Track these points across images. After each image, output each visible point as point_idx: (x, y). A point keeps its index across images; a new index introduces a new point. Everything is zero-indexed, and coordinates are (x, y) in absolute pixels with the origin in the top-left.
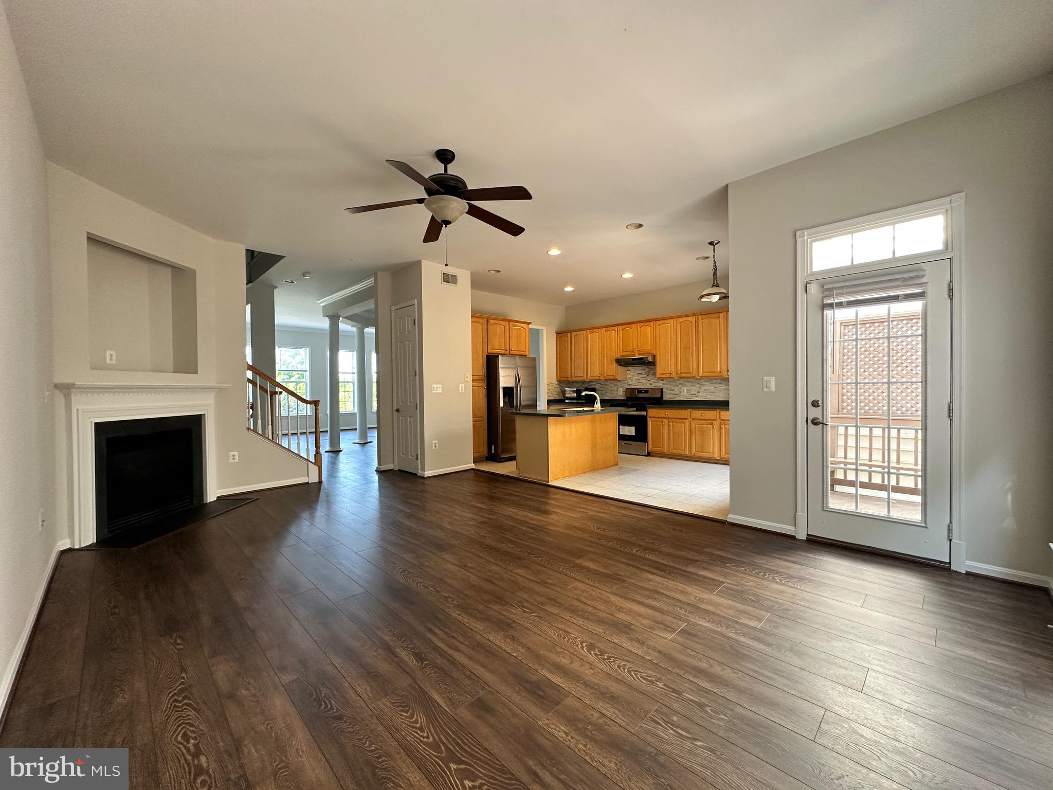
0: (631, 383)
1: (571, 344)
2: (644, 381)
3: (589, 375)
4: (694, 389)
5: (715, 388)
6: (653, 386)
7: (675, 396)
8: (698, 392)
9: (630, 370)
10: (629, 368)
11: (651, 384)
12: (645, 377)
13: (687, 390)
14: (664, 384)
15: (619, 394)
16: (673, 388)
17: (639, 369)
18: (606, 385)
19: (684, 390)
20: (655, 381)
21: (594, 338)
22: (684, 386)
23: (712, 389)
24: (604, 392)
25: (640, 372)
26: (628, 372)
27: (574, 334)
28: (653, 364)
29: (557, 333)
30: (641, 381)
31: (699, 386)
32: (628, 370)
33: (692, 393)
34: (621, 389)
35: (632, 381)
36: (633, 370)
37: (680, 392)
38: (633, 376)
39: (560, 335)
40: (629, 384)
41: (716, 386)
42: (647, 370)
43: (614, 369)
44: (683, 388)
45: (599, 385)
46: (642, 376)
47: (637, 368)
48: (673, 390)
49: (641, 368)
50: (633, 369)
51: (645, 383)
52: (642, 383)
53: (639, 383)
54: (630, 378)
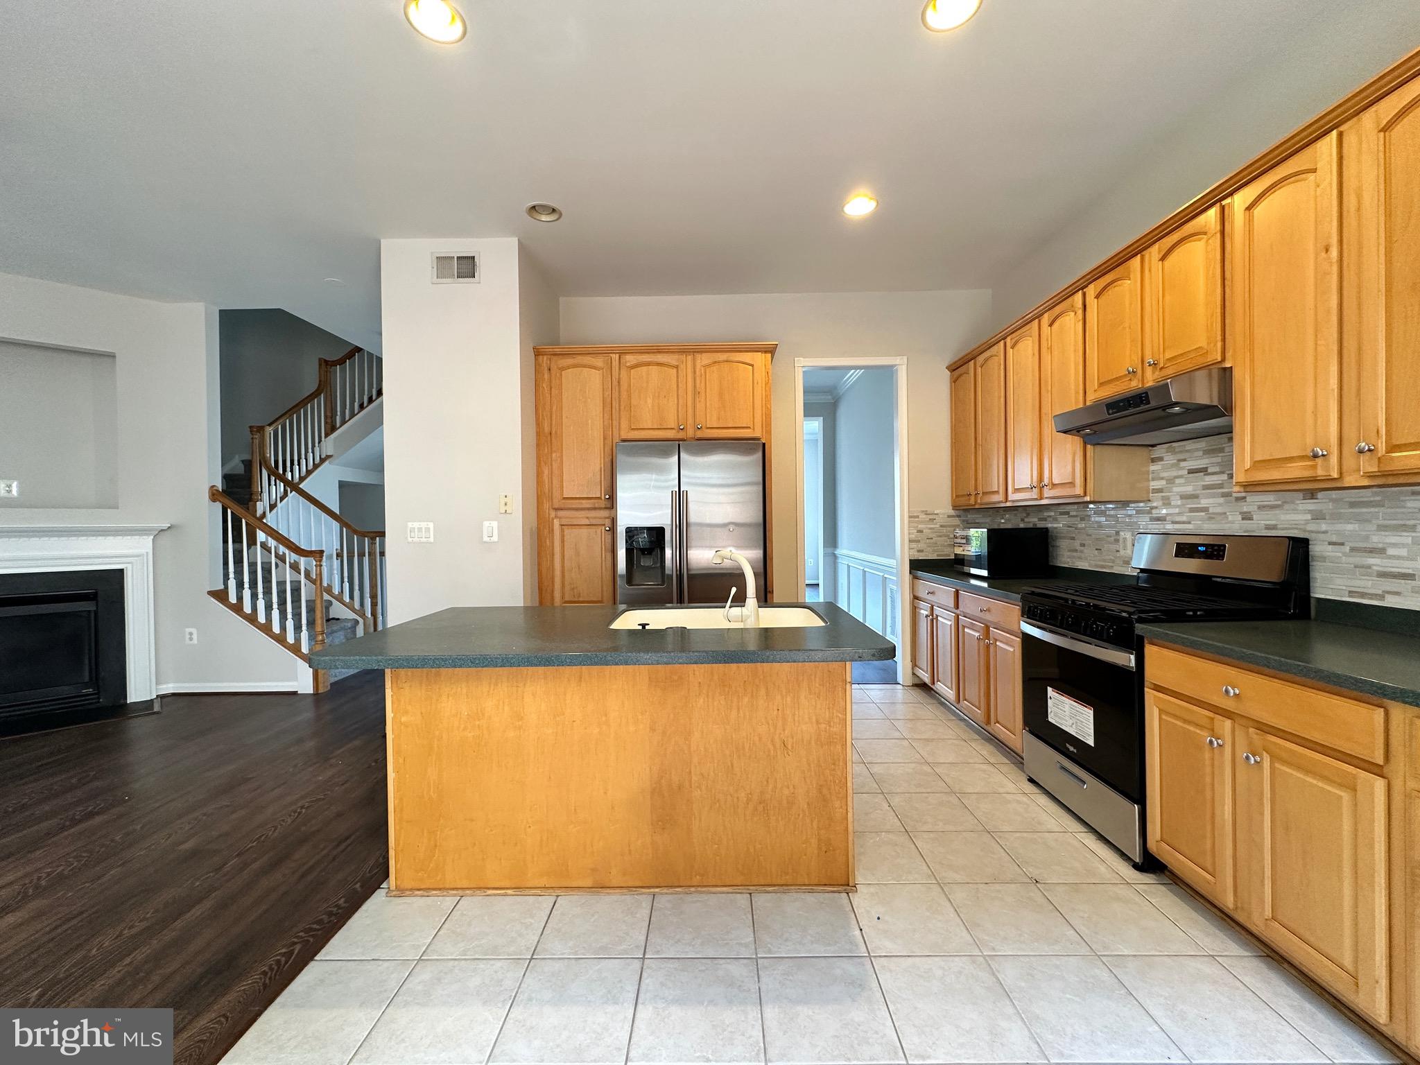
0: (1163, 512)
1: (976, 385)
2: (1213, 503)
3: (1011, 487)
6: (1256, 525)
9: (1161, 459)
10: (1159, 451)
11: (1247, 517)
12: (1221, 486)
16: (1384, 540)
17: (1196, 451)
21: (1023, 357)
25: (1198, 464)
26: (1153, 467)
27: (981, 359)
28: (1220, 414)
29: (953, 367)
30: (1204, 502)
32: (1153, 460)
35: (1167, 503)
36: (1170, 459)
38: (1171, 481)
39: (956, 372)
40: (1156, 514)
46: (1209, 480)
47: (1189, 445)
50: (1173, 452)
51: (1219, 510)
52: (1205, 510)
53: (1192, 510)
54: (1160, 491)
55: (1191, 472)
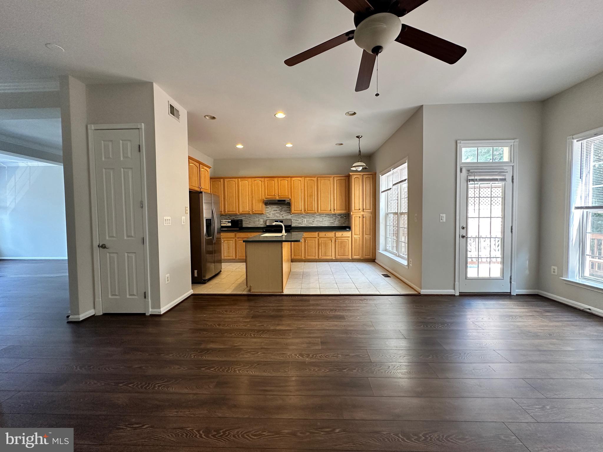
0: (269, 216)
1: (224, 187)
2: (278, 215)
3: (241, 211)
4: (311, 220)
5: (323, 219)
6: (285, 218)
7: (299, 224)
8: (313, 222)
9: (268, 208)
10: (268, 207)
11: (283, 217)
13: (306, 220)
14: (292, 217)
15: (260, 223)
16: (298, 219)
17: (275, 207)
18: (250, 217)
19: (304, 220)
20: (286, 215)
21: (245, 184)
22: (305, 218)
23: (321, 220)
24: (248, 222)
25: (275, 209)
27: (226, 180)
28: (289, 204)
29: (211, 178)
30: (276, 215)
31: (313, 218)
33: (309, 222)
34: (262, 220)
35: (270, 215)
36: (270, 208)
37: (302, 222)
39: (213, 180)
40: (267, 216)
41: (323, 218)
42: (280, 208)
43: (259, 207)
44: (304, 219)
45: (244, 217)
47: (273, 206)
48: (298, 221)
49: (276, 206)
50: (271, 207)
51: (279, 216)
52: (277, 216)
53: (274, 216)
54: (268, 213)
55: (274, 210)
